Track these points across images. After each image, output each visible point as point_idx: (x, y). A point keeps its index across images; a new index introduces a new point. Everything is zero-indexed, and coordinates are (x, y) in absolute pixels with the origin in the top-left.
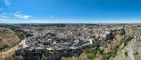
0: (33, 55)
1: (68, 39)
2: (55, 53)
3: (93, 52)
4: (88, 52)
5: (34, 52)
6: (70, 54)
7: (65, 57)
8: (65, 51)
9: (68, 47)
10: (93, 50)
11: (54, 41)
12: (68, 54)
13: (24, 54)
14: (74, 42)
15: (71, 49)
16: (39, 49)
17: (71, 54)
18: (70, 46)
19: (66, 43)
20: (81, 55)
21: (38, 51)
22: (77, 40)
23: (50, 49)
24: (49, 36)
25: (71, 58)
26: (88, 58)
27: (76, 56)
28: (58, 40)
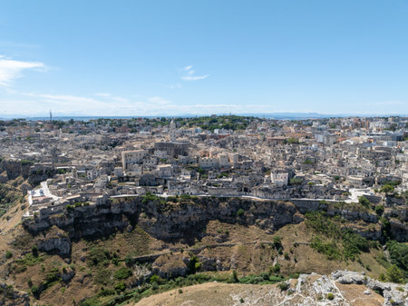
0: (104, 219)
1: (238, 167)
2: (184, 206)
3: (347, 235)
4: (320, 229)
5: (105, 211)
6: (241, 215)
7: (221, 221)
8: (223, 205)
9: (235, 192)
10: (351, 232)
11: (183, 171)
12: (233, 215)
13: (67, 223)
14: (262, 180)
15: (248, 203)
16: (126, 198)
17: (246, 218)
18: (246, 190)
19: (230, 180)
20: (285, 228)
21: (121, 203)
22: (278, 172)
23: (165, 195)
24: (159, 154)
25: (243, 229)
26: (312, 246)
27: (263, 227)
28: (197, 169)
